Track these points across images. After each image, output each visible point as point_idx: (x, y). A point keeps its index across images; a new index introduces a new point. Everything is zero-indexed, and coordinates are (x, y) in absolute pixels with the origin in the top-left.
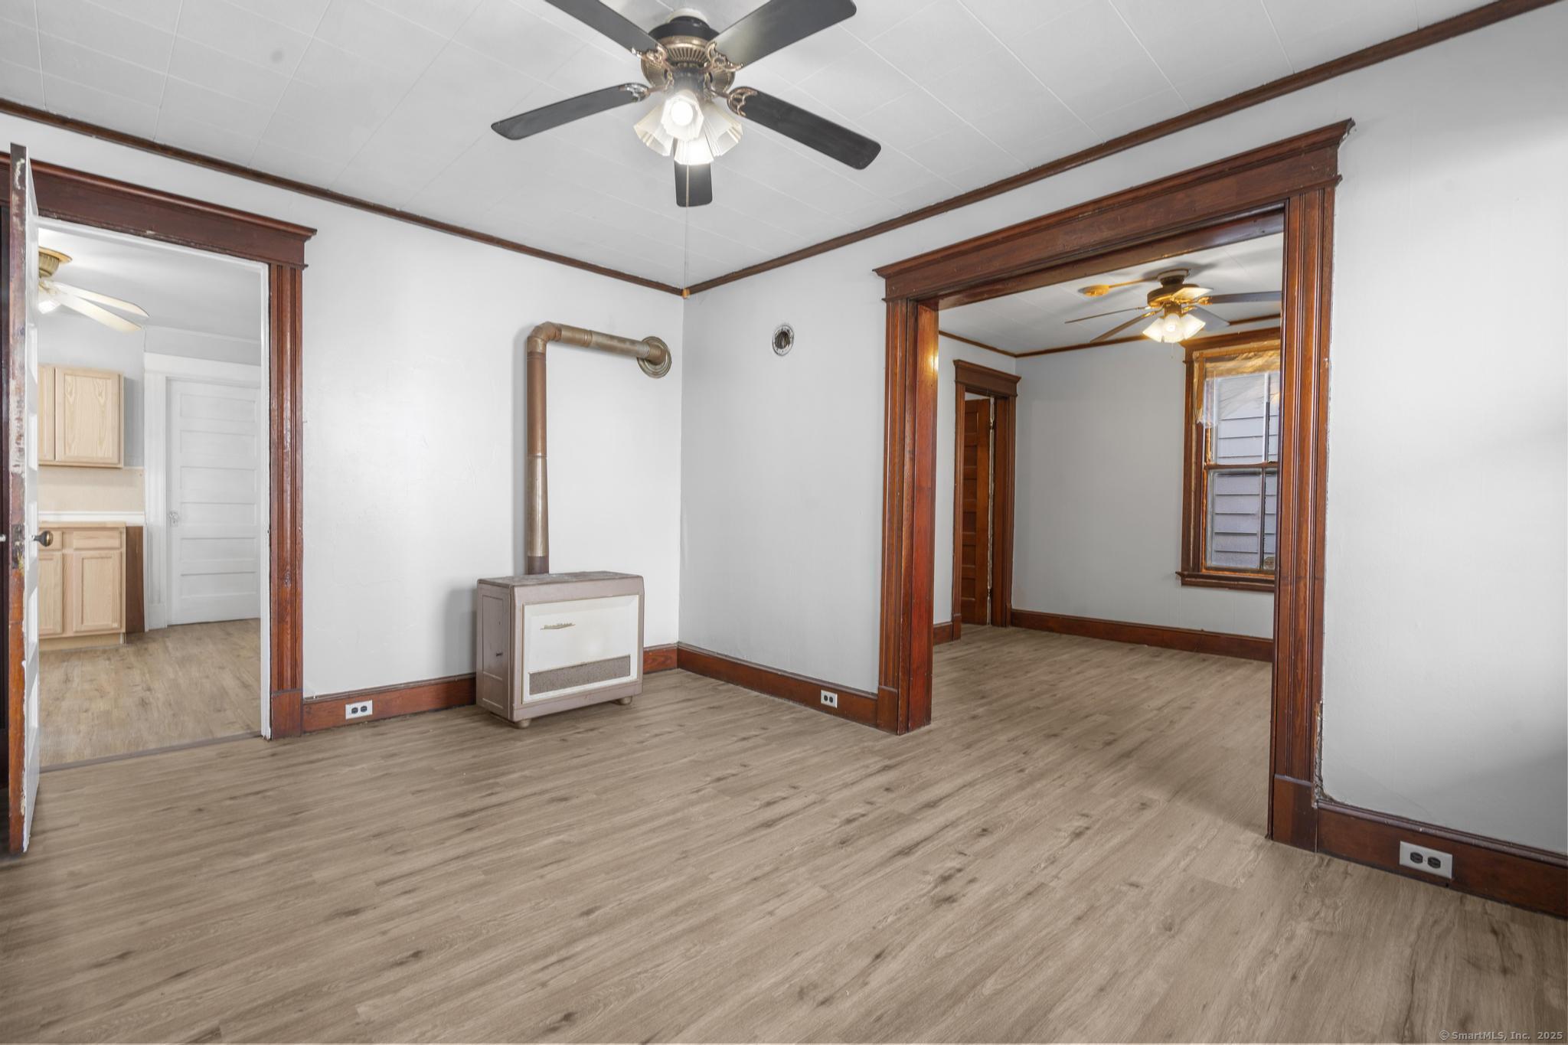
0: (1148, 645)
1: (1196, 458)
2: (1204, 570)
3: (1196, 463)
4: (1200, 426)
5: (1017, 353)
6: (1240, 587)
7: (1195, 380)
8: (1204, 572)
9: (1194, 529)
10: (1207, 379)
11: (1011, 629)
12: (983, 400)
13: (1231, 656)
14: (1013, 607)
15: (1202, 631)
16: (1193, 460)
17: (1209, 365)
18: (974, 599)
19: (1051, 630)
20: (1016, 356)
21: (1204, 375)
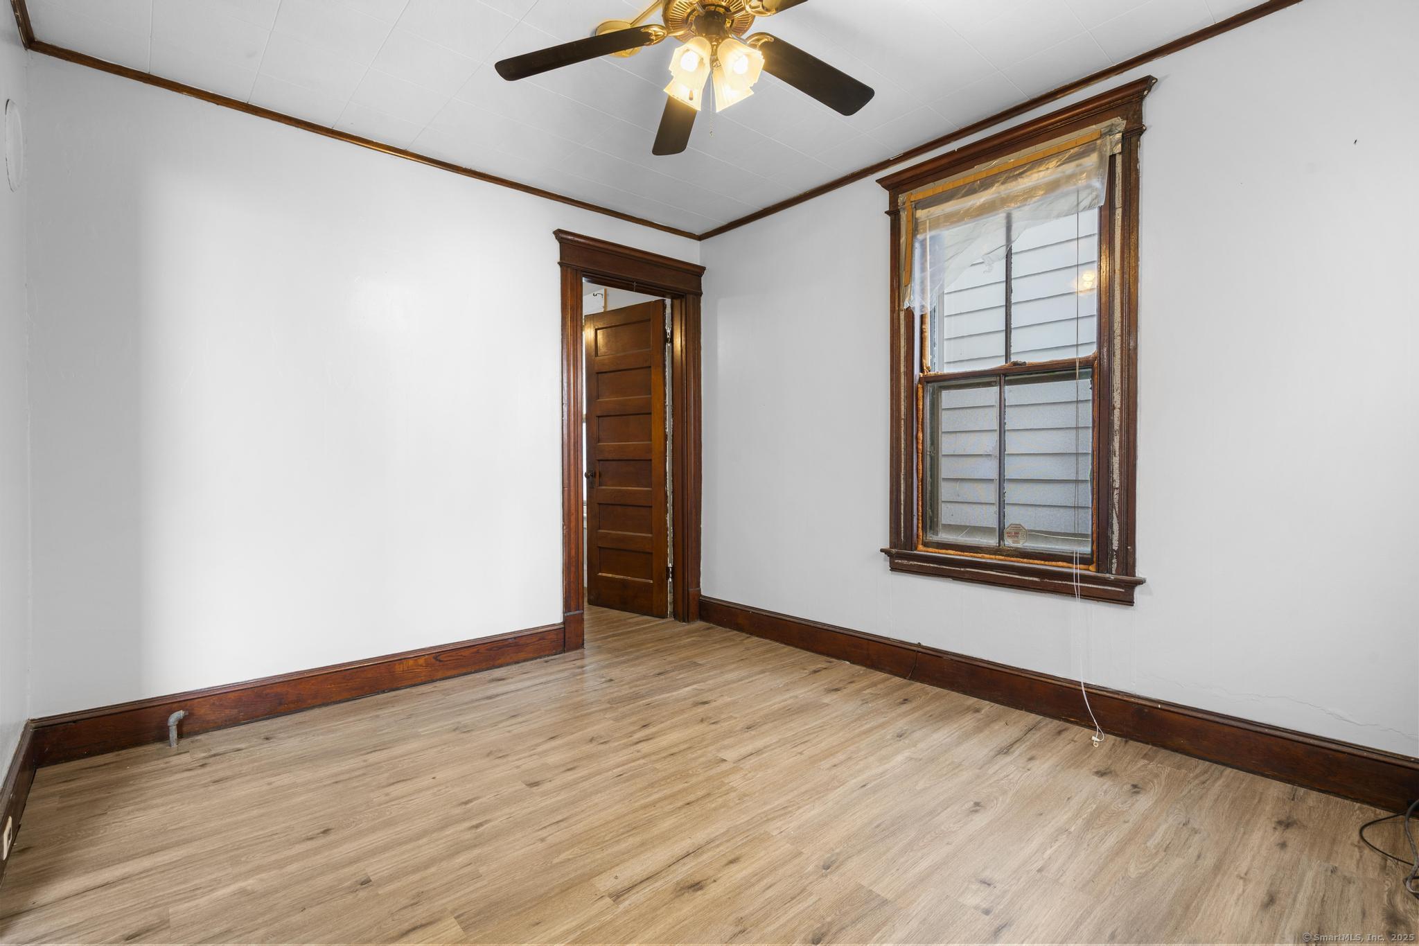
0: (849, 661)
1: (906, 367)
2: (920, 547)
3: (906, 373)
4: (910, 313)
5: (698, 232)
6: (967, 576)
7: (903, 240)
8: (921, 550)
9: (906, 479)
10: (920, 237)
11: (699, 624)
12: (656, 301)
13: (958, 691)
14: (703, 593)
15: (919, 645)
16: (902, 369)
17: (920, 214)
18: (651, 582)
19: (739, 628)
20: (700, 238)
21: (915, 229)
